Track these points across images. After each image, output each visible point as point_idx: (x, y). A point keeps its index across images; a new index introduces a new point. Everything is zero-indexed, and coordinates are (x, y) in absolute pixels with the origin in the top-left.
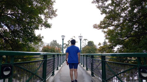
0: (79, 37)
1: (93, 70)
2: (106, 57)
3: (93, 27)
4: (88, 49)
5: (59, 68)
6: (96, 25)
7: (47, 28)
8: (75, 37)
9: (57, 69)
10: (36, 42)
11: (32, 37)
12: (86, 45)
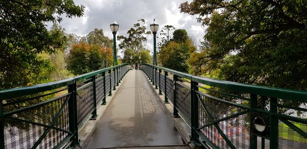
0: (151, 25)
1: (177, 104)
2: (200, 85)
3: (180, 9)
4: (174, 49)
5: (108, 99)
6: (186, 3)
7: (73, 16)
8: (143, 21)
9: (104, 103)
10: (51, 50)
11: (41, 38)
12: (170, 38)
